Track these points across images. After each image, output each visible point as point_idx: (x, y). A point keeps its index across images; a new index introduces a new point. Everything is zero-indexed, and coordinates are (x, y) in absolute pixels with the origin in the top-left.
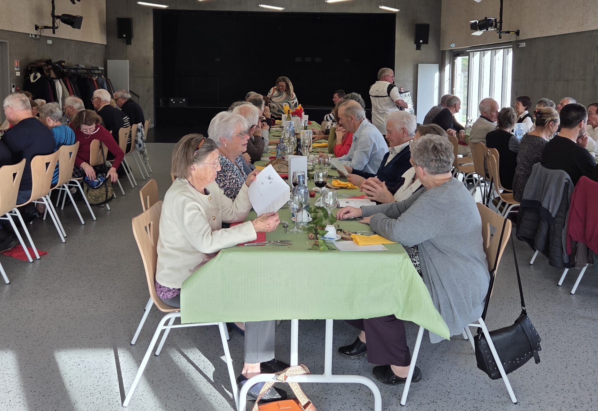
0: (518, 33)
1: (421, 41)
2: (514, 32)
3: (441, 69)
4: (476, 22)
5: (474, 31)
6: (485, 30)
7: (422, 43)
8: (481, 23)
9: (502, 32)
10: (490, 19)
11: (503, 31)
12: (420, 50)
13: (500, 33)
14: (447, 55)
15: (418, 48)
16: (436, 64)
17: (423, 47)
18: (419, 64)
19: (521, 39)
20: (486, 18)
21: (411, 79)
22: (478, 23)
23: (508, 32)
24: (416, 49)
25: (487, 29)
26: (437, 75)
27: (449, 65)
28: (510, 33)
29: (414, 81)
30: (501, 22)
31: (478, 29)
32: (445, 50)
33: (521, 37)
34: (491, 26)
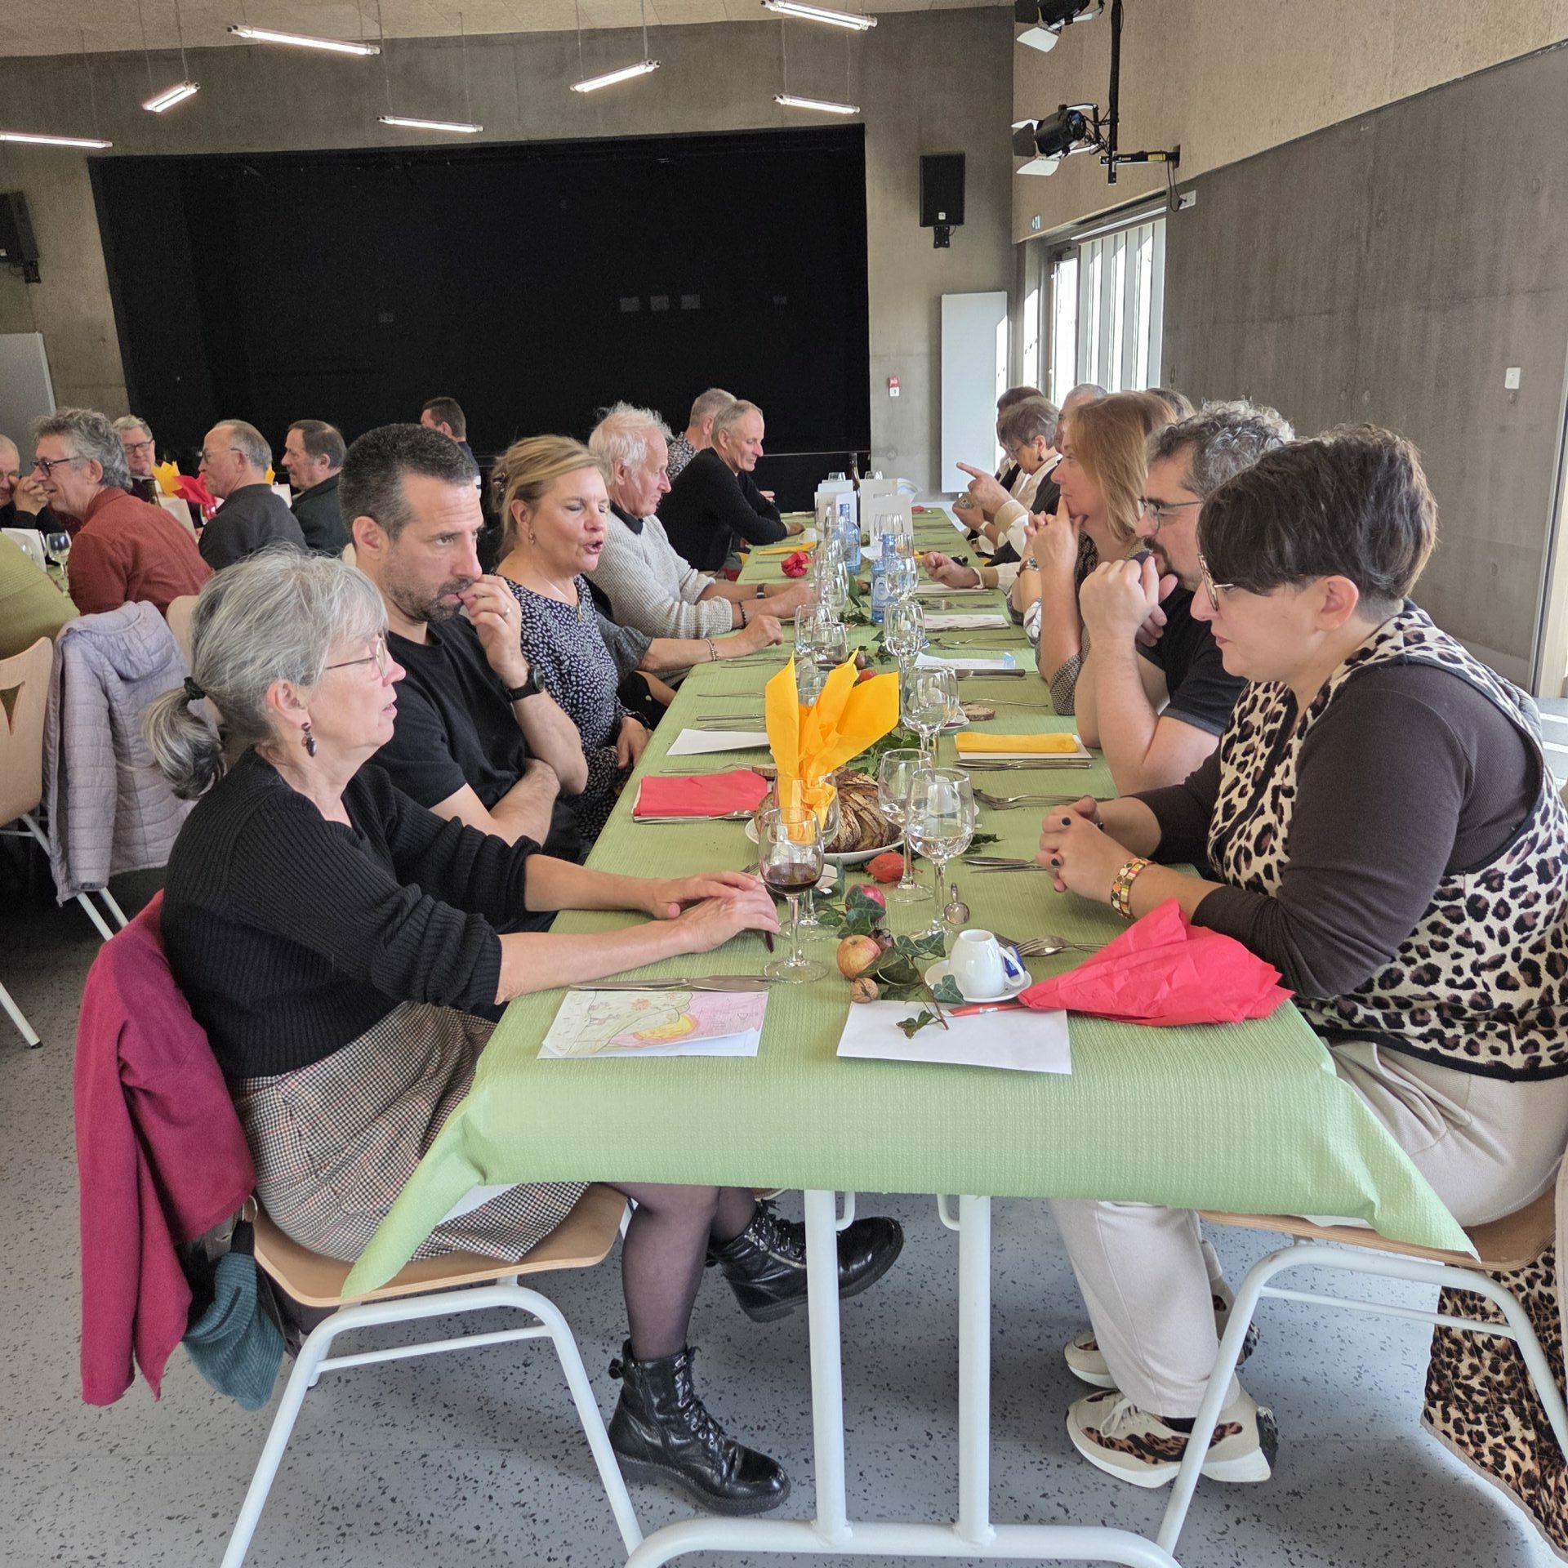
0: (1174, 157)
1: (942, 216)
2: (1161, 153)
3: (1014, 307)
4: (1030, 125)
5: (1025, 158)
6: (1060, 153)
7: (948, 222)
8: (1045, 128)
9: (1116, 158)
10: (1076, 112)
11: (1120, 151)
12: (947, 246)
13: (1112, 159)
14: (1031, 259)
15: (942, 240)
16: (1000, 290)
17: (956, 233)
18: (944, 298)
19: (1185, 179)
20: (1063, 107)
21: (922, 347)
22: (1035, 128)
23: (1141, 156)
24: (936, 246)
25: (1066, 150)
26: (1003, 328)
27: (1036, 291)
28: (1146, 160)
29: (931, 354)
30: (1114, 122)
31: (1038, 152)
32: (1024, 242)
33: (1189, 170)
34: (1079, 134)
